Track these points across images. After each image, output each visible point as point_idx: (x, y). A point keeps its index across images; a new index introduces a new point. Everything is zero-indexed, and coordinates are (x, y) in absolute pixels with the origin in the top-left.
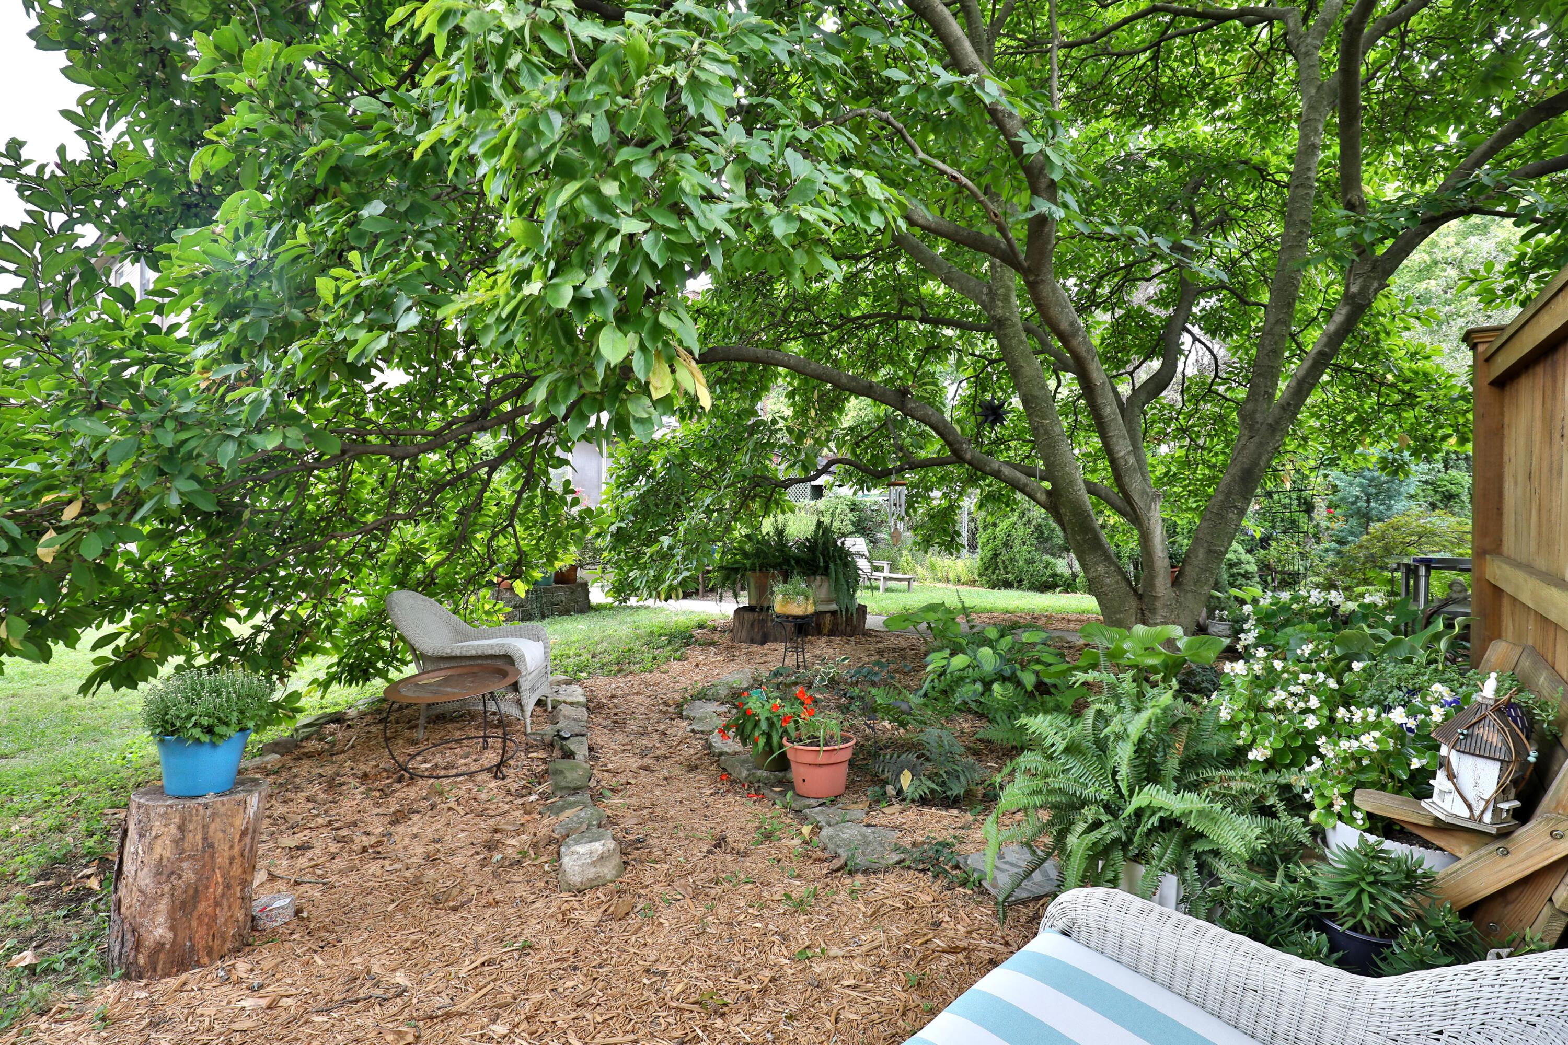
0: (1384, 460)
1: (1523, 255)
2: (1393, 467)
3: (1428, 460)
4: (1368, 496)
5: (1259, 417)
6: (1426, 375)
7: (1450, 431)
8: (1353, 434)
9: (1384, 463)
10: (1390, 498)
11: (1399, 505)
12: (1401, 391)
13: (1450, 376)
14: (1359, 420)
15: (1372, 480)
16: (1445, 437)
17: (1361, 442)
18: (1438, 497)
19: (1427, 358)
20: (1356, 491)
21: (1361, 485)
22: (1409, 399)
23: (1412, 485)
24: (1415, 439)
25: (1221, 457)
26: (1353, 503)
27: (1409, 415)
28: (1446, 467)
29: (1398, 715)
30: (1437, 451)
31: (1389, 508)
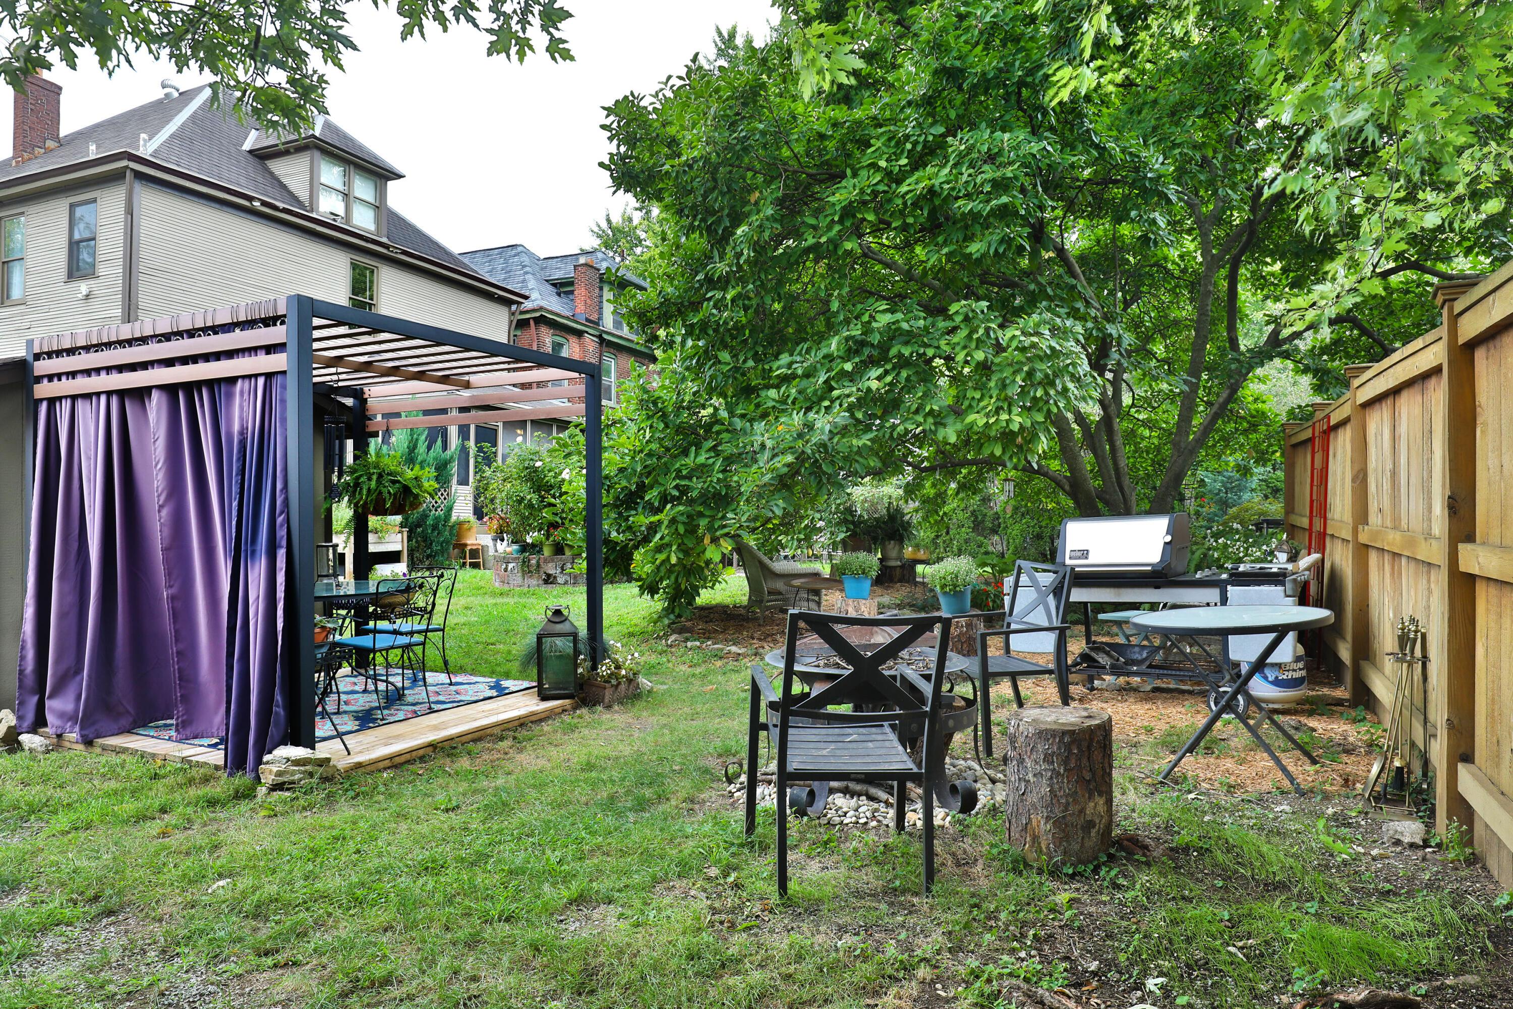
0: (1238, 466)
1: (1314, 347)
2: (1244, 471)
3: (1264, 466)
4: (1226, 489)
5: (1183, 445)
6: (1263, 413)
7: (1276, 448)
8: (1218, 448)
9: (1238, 468)
10: (1240, 491)
11: (1246, 496)
12: (1248, 422)
13: (1277, 415)
14: (1223, 438)
15: (1229, 478)
16: (1274, 452)
17: (1224, 453)
18: (1269, 490)
19: (1264, 402)
20: (1218, 485)
21: (1222, 482)
22: (1253, 427)
23: (1254, 482)
24: (1257, 452)
25: (1132, 460)
26: (1218, 494)
27: (1253, 436)
28: (1274, 469)
29: (1264, 547)
30: (1269, 460)
31: (1240, 497)
